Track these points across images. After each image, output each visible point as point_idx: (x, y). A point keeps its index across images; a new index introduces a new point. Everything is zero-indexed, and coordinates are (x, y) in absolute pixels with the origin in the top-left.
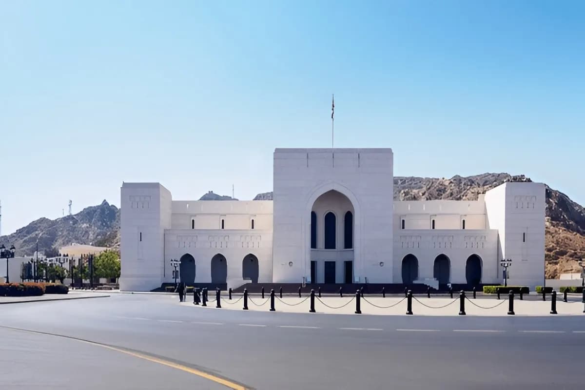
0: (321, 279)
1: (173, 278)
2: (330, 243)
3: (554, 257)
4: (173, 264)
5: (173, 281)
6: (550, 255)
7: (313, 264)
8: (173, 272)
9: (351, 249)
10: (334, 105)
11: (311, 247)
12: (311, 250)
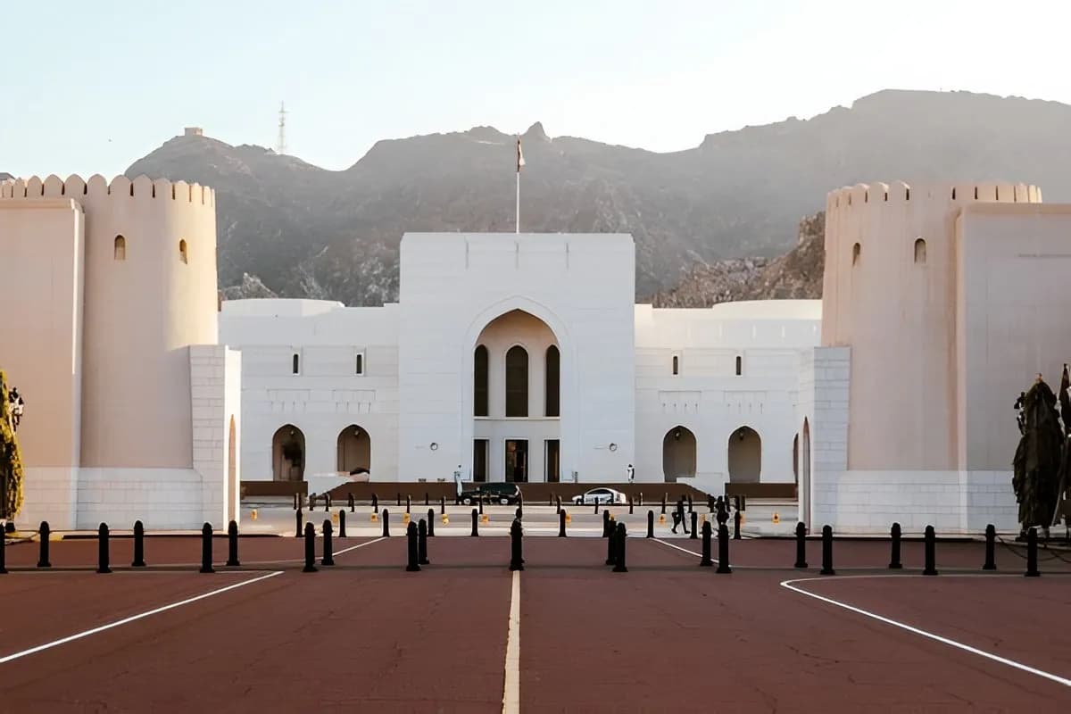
0: (497, 472)
2: (517, 406)
7: (481, 447)
9: (558, 418)
11: (476, 414)
12: (476, 420)
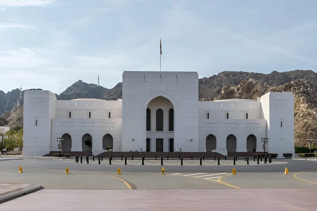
0: (153, 149)
1: (58, 149)
2: (160, 128)
3: (315, 135)
4: (58, 141)
5: (58, 150)
6: (313, 133)
7: (148, 140)
8: (58, 145)
9: (173, 131)
10: (162, 46)
11: (147, 130)
12: (147, 132)
